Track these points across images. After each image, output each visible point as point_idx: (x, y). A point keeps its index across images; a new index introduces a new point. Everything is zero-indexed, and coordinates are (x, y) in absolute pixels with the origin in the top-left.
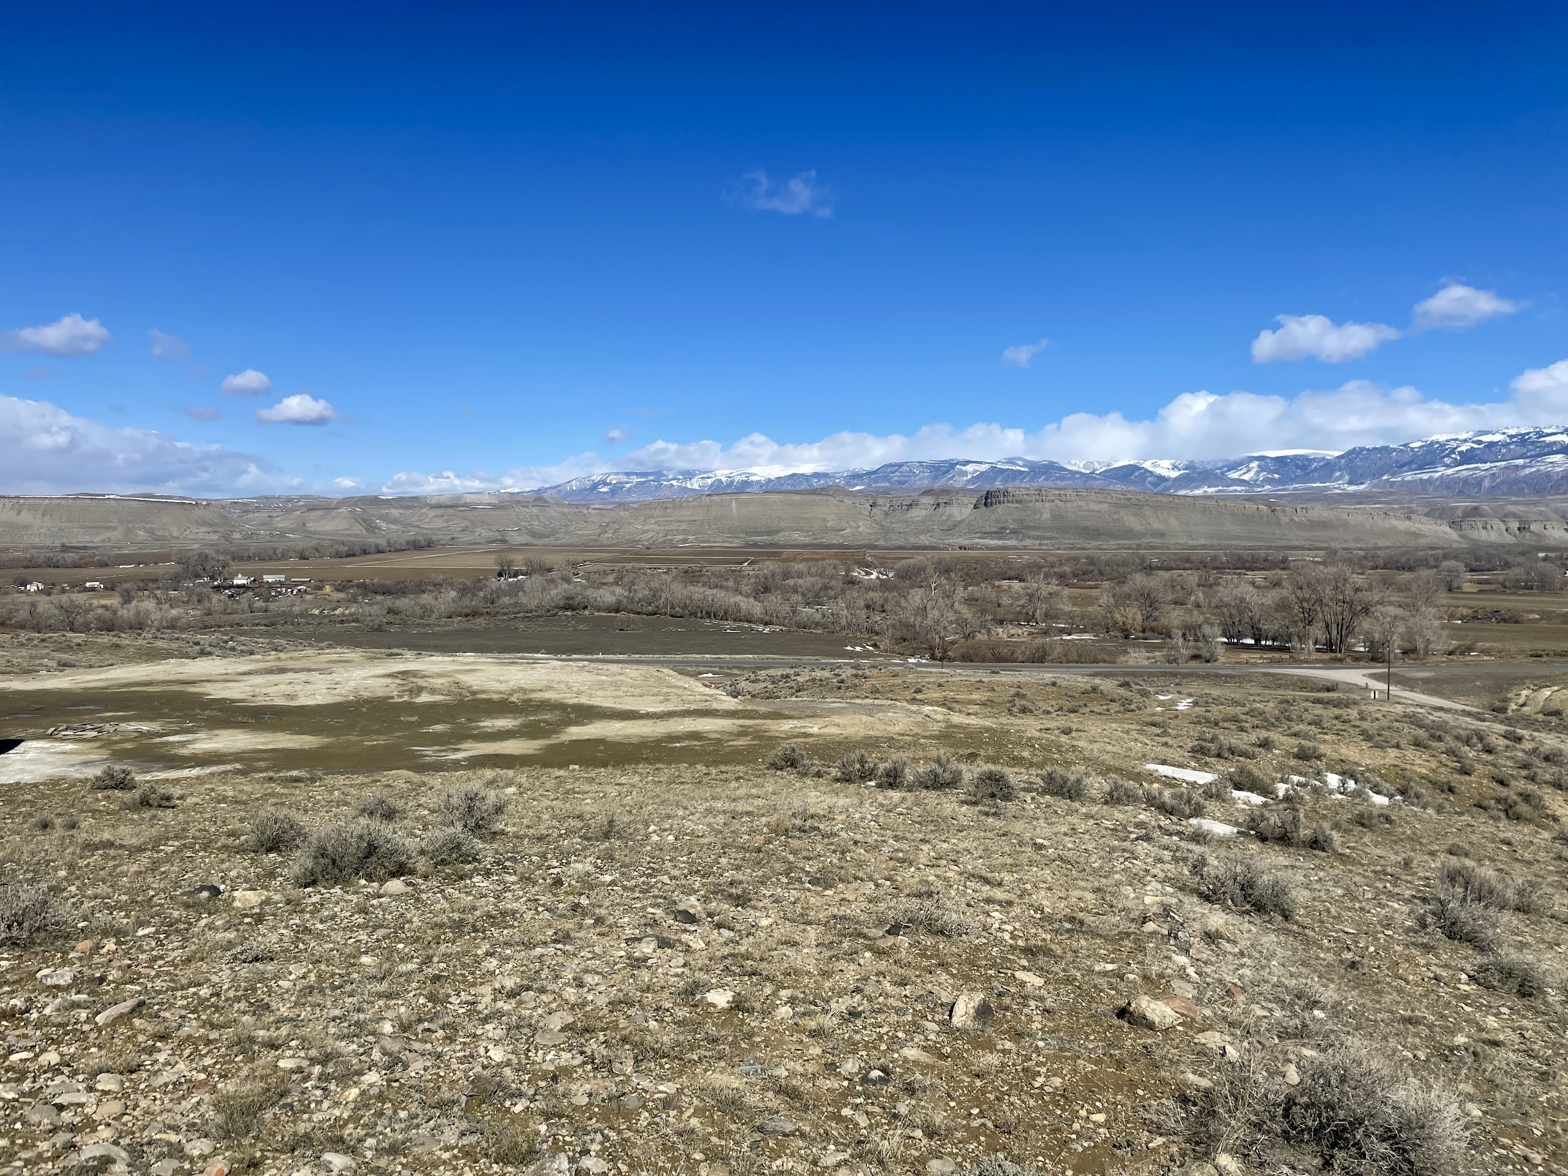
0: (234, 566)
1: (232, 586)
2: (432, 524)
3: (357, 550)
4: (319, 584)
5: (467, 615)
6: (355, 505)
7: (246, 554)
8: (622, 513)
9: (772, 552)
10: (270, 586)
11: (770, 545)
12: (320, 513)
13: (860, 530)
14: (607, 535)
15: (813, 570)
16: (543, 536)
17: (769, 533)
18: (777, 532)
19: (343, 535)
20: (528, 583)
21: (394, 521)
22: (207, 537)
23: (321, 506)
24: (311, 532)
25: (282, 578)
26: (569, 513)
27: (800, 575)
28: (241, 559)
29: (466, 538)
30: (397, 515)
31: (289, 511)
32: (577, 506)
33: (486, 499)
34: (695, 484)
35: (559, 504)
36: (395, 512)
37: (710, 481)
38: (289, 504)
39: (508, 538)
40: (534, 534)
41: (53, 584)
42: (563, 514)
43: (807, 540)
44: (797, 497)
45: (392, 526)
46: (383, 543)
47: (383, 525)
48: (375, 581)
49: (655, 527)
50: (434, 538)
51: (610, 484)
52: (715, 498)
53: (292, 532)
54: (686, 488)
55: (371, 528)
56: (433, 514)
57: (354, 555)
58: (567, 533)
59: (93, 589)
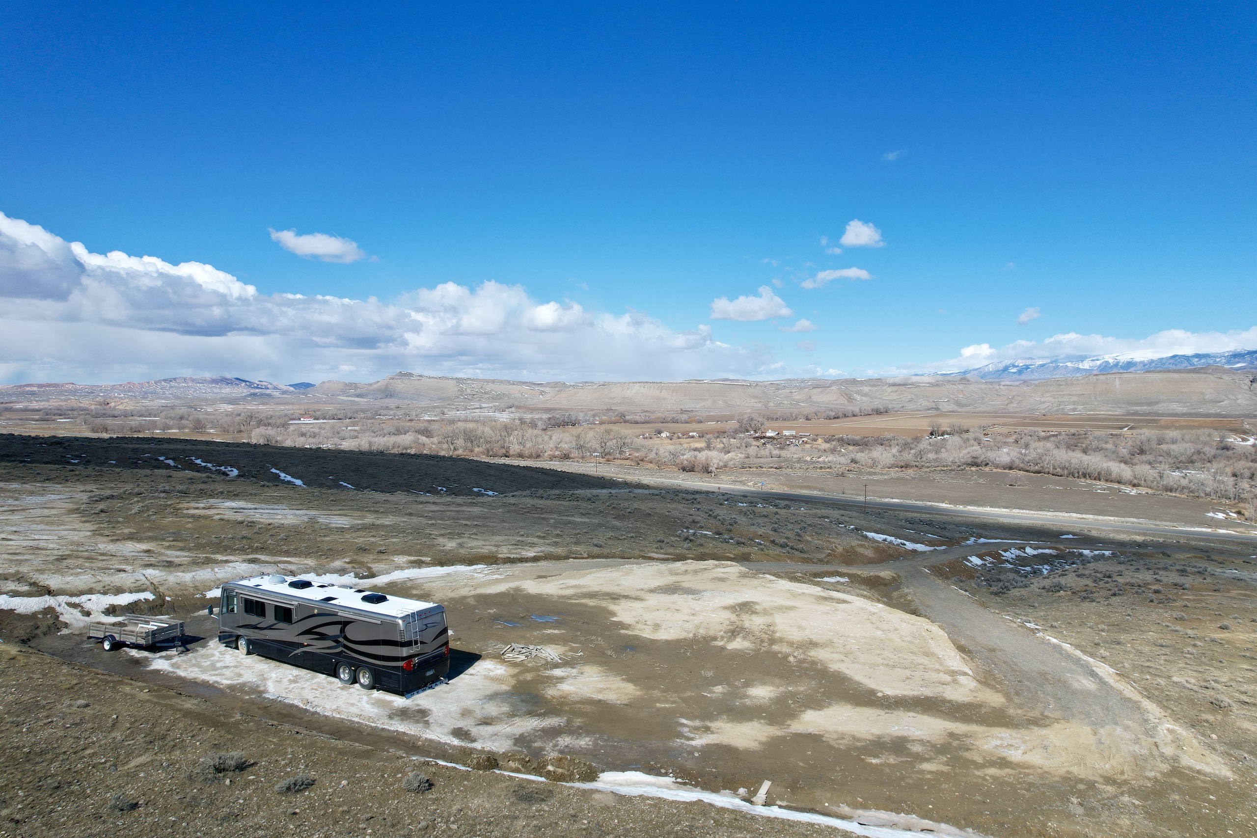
0: (767, 424)
1: (764, 437)
2: (888, 397)
3: (840, 414)
4: (815, 437)
5: (902, 467)
6: (841, 384)
7: (775, 417)
8: (1025, 388)
9: (1151, 420)
10: (787, 438)
11: (1150, 414)
12: (820, 390)
13: (1239, 402)
14: (1013, 405)
15: (1187, 437)
16: (963, 406)
17: (1149, 404)
18: (1157, 403)
19: (833, 404)
20: (950, 442)
21: (865, 395)
22: (755, 405)
23: (821, 385)
24: (814, 402)
25: (794, 433)
26: (985, 388)
27: (1174, 442)
28: (772, 419)
29: (911, 406)
30: (867, 391)
31: (802, 389)
32: (991, 383)
33: (926, 379)
34: (1086, 365)
35: (977, 383)
36: (866, 389)
37: (1098, 363)
38: (802, 384)
39: (940, 407)
40: (959, 404)
41: (674, 433)
42: (981, 389)
43: (1185, 410)
44: (1176, 376)
45: (864, 398)
46: (856, 410)
47: (858, 397)
48: (849, 437)
49: (1051, 399)
50: (890, 406)
51: (1018, 366)
52: (1101, 377)
53: (803, 402)
54: (1078, 368)
55: (850, 399)
56: (890, 390)
57: (838, 418)
58: (983, 403)
59: (693, 437)
